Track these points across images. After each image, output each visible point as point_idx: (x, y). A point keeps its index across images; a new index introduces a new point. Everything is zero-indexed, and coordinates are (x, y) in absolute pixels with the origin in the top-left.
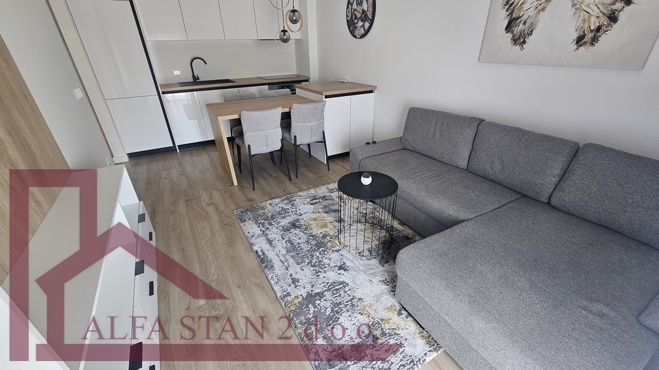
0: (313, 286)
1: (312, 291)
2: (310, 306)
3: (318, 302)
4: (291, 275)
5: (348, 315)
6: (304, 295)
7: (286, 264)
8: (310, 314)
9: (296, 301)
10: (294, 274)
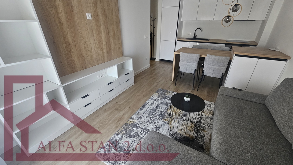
0: (141, 123)
1: (139, 124)
2: (132, 127)
3: (135, 128)
4: (142, 116)
5: (134, 140)
6: (136, 123)
7: (146, 112)
8: (129, 128)
9: (132, 122)
10: (143, 116)
